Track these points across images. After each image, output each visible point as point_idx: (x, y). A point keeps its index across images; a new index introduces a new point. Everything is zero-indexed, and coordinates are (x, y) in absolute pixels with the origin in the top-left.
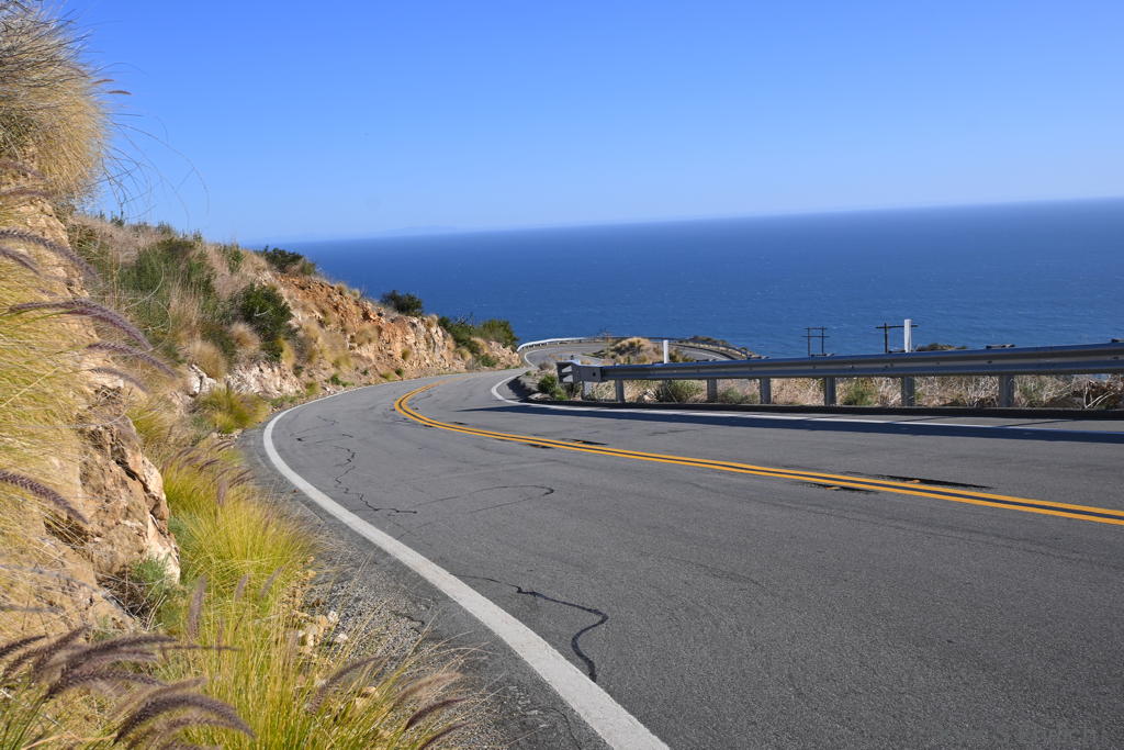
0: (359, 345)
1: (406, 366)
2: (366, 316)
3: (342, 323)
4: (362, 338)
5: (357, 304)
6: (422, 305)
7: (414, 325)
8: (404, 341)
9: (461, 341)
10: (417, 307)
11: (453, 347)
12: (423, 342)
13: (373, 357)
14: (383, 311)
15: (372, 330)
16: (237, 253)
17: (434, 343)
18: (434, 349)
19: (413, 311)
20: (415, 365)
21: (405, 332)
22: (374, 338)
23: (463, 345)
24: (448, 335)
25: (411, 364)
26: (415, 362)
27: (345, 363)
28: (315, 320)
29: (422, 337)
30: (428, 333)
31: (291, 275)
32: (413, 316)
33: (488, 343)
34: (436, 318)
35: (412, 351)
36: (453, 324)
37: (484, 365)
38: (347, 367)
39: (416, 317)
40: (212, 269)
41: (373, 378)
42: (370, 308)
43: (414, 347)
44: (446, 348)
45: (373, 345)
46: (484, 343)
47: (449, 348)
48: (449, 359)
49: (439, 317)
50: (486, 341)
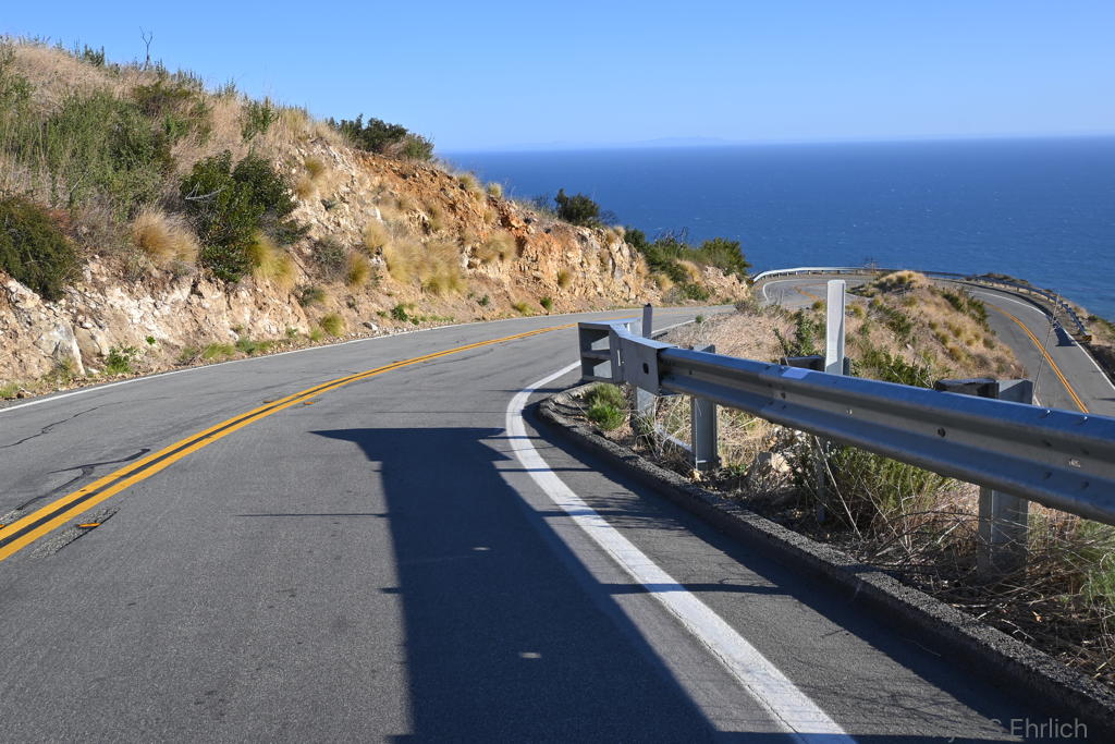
0: (483, 262)
1: (562, 295)
3: (460, 229)
4: (489, 252)
5: (492, 202)
6: (600, 213)
7: (583, 239)
8: (564, 260)
9: (659, 264)
10: (591, 214)
11: (644, 272)
12: (596, 262)
13: (506, 279)
15: (507, 241)
16: (266, 112)
17: (614, 264)
18: (613, 272)
19: (585, 218)
20: (577, 293)
21: (567, 247)
22: (509, 253)
23: (663, 268)
24: (639, 255)
25: (572, 292)
26: (578, 290)
27: (450, 287)
28: (417, 223)
29: (594, 256)
30: (606, 250)
31: (388, 157)
32: (583, 225)
33: (702, 269)
34: (622, 230)
35: (574, 274)
36: (650, 240)
37: (690, 298)
38: (455, 292)
39: (589, 227)
40: (207, 130)
41: (498, 310)
42: (513, 210)
43: (578, 268)
44: (634, 272)
45: (507, 264)
46: (695, 268)
47: (638, 273)
48: (638, 287)
49: (626, 229)
50: (698, 266)
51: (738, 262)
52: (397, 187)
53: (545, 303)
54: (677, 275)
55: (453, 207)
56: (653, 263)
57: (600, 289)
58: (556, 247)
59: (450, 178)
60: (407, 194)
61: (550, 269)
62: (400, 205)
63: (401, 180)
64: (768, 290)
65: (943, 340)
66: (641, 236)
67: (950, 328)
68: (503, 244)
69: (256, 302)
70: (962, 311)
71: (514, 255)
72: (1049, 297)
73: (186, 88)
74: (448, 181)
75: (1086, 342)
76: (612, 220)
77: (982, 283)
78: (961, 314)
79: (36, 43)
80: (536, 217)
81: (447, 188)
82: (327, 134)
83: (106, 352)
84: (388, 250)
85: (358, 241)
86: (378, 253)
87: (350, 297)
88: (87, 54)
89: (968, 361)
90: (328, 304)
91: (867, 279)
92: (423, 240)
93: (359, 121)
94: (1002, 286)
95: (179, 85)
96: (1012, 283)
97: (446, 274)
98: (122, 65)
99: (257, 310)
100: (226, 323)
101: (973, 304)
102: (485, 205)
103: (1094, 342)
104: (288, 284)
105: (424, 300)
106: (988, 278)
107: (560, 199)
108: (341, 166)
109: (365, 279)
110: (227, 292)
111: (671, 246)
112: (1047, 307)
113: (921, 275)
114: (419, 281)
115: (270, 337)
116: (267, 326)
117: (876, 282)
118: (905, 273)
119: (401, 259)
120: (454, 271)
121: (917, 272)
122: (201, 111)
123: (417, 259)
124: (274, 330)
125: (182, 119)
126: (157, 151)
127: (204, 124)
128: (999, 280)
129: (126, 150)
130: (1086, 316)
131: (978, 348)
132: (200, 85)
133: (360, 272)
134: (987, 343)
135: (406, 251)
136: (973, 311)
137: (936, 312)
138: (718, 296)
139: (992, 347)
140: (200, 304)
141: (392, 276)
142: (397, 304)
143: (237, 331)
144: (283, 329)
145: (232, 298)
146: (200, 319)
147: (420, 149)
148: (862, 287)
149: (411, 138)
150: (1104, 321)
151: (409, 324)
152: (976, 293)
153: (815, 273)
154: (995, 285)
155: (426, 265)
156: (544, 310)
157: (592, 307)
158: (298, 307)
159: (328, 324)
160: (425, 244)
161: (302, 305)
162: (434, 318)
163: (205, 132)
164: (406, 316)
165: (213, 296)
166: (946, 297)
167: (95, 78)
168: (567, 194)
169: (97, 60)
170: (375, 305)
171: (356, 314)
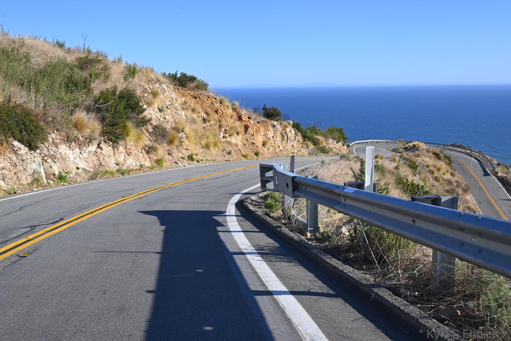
0: (230, 136)
1: (264, 150)
3: (219, 121)
4: (232, 131)
5: (234, 109)
6: (282, 115)
7: (274, 126)
9: (307, 137)
10: (278, 115)
11: (301, 140)
15: (240, 127)
16: (134, 69)
17: (287, 137)
18: (287, 141)
19: (275, 117)
20: (271, 150)
21: (267, 130)
22: (241, 132)
23: (309, 140)
24: (299, 133)
25: (269, 149)
26: (271, 148)
27: (214, 146)
28: (201, 118)
29: (279, 134)
30: (284, 131)
31: (189, 89)
32: (274, 120)
33: (326, 140)
34: (291, 123)
35: (270, 141)
36: (303, 127)
37: (321, 153)
38: (216, 149)
39: (277, 121)
40: (108, 77)
41: (236, 157)
42: (243, 113)
43: (271, 139)
44: (297, 141)
45: (240, 136)
46: (324, 139)
47: (298, 141)
48: (298, 148)
49: (293, 122)
50: (325, 138)
51: (343, 137)
52: (192, 103)
53: (256, 154)
54: (315, 143)
55: (216, 111)
56: (305, 137)
57: (281, 148)
58: (262, 129)
59: (216, 99)
60: (197, 106)
61: (259, 139)
62: (193, 110)
63: (194, 99)
64: (356, 149)
65: (432, 173)
66: (299, 125)
67: (435, 167)
68: (238, 128)
69: (126, 152)
70: (441, 160)
71: (243, 133)
72: (480, 154)
73: (100, 58)
74: (215, 100)
75: (496, 174)
76: (287, 118)
77: (450, 148)
78: (440, 161)
79: (35, 38)
80: (253, 116)
81: (214, 103)
82: (162, 79)
83: (57, 173)
84: (187, 130)
85: (174, 125)
86: (182, 131)
87: (169, 150)
88: (57, 43)
89: (443, 182)
90: (159, 153)
91: (400, 145)
92: (203, 126)
93: (176, 73)
94: (459, 149)
95: (97, 57)
96: (463, 148)
97: (213, 141)
98: (72, 48)
99: (127, 156)
100: (113, 161)
101: (446, 157)
102: (231, 111)
103: (500, 174)
104: (141, 144)
105: (202, 152)
106: (453, 145)
107: (264, 109)
108: (167, 93)
109: (176, 142)
110: (113, 148)
111: (313, 130)
112: (479, 158)
113: (424, 144)
114: (201, 143)
115: (132, 167)
116: (131, 162)
117: (403, 147)
118: (416, 143)
119: (192, 134)
120: (217, 139)
121: (422, 142)
122: (106, 68)
123: (200, 134)
124: (134, 164)
125: (97, 71)
126: (85, 85)
127: (106, 74)
128: (458, 147)
129: (71, 84)
130: (496, 163)
131: (448, 176)
132: (106, 57)
133: (174, 139)
134: (452, 174)
135: (195, 131)
136: (446, 160)
137: (429, 160)
138: (334, 152)
139: (454, 176)
140: (101, 153)
141: (189, 141)
142: (190, 153)
143: (117, 164)
144: (138, 164)
145: (116, 150)
146: (101, 159)
147: (202, 86)
148: (397, 149)
149: (198, 81)
150: (504, 165)
151: (195, 162)
152: (447, 152)
153: (377, 142)
154: (456, 149)
155: (204, 137)
156: (256, 157)
157: (277, 156)
158: (145, 154)
159: (159, 162)
160: (204, 128)
161: (147, 154)
162: (207, 160)
163: (107, 77)
164: (194, 159)
165: (107, 149)
166: (434, 154)
167: (59, 53)
168: (267, 107)
169: (61, 46)
170: (180, 154)
171: (172, 158)
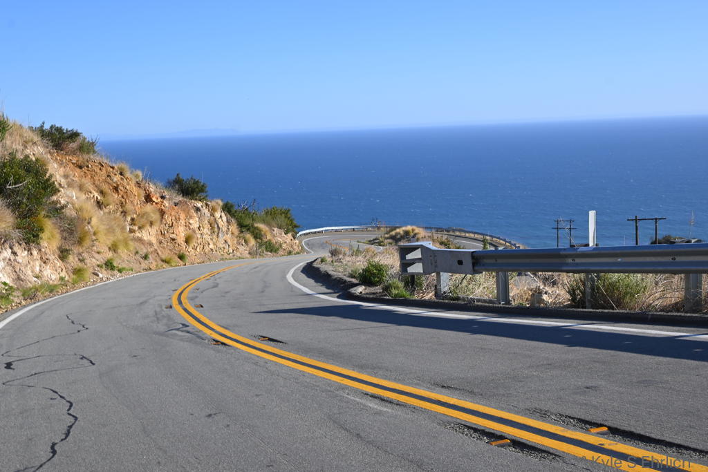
0: (140, 228)
1: (189, 251)
2: (148, 198)
3: (122, 205)
4: (143, 221)
5: (138, 184)
6: (207, 189)
7: (198, 209)
8: (188, 225)
9: (246, 226)
10: (202, 191)
11: (236, 232)
12: (207, 226)
13: (154, 241)
14: (166, 194)
15: (153, 212)
16: (3, 123)
17: (218, 227)
18: (218, 234)
19: (197, 194)
20: (198, 250)
21: (188, 216)
22: (155, 220)
23: (248, 230)
24: (232, 220)
25: (195, 249)
26: (198, 247)
27: (124, 247)
28: (92, 200)
29: (206, 222)
30: (212, 217)
31: (68, 153)
32: (196, 200)
33: (271, 229)
34: (221, 203)
35: (195, 236)
36: (237, 209)
37: (267, 251)
38: (126, 250)
39: (200, 200)
41: (154, 263)
42: (152, 190)
43: (197, 231)
44: (230, 233)
45: (154, 229)
47: (232, 233)
48: (233, 244)
49: (223, 201)
50: (268, 227)
52: (76, 175)
53: (181, 257)
54: (257, 235)
55: (116, 189)
56: (241, 226)
57: (211, 246)
58: (182, 216)
59: (113, 168)
60: (83, 180)
61: (181, 233)
62: (81, 188)
63: (78, 170)
66: (232, 206)
68: (151, 215)
69: (41, 258)
71: (159, 222)
72: (506, 242)
74: (111, 170)
77: (458, 233)
81: (112, 174)
84: (94, 221)
87: (79, 254)
92: (99, 214)
97: (121, 237)
99: (43, 264)
107: (178, 182)
113: (420, 229)
115: (52, 282)
116: (51, 274)
119: (101, 227)
120: (125, 235)
124: (53, 277)
133: (85, 236)
138: (284, 249)
143: (37, 277)
144: (57, 276)
145: (29, 255)
146: (18, 271)
147: (87, 148)
148: (376, 239)
149: (83, 139)
153: (336, 231)
154: (467, 235)
156: (181, 263)
157: (208, 260)
159: (79, 273)
168: (181, 177)
170: (94, 260)
